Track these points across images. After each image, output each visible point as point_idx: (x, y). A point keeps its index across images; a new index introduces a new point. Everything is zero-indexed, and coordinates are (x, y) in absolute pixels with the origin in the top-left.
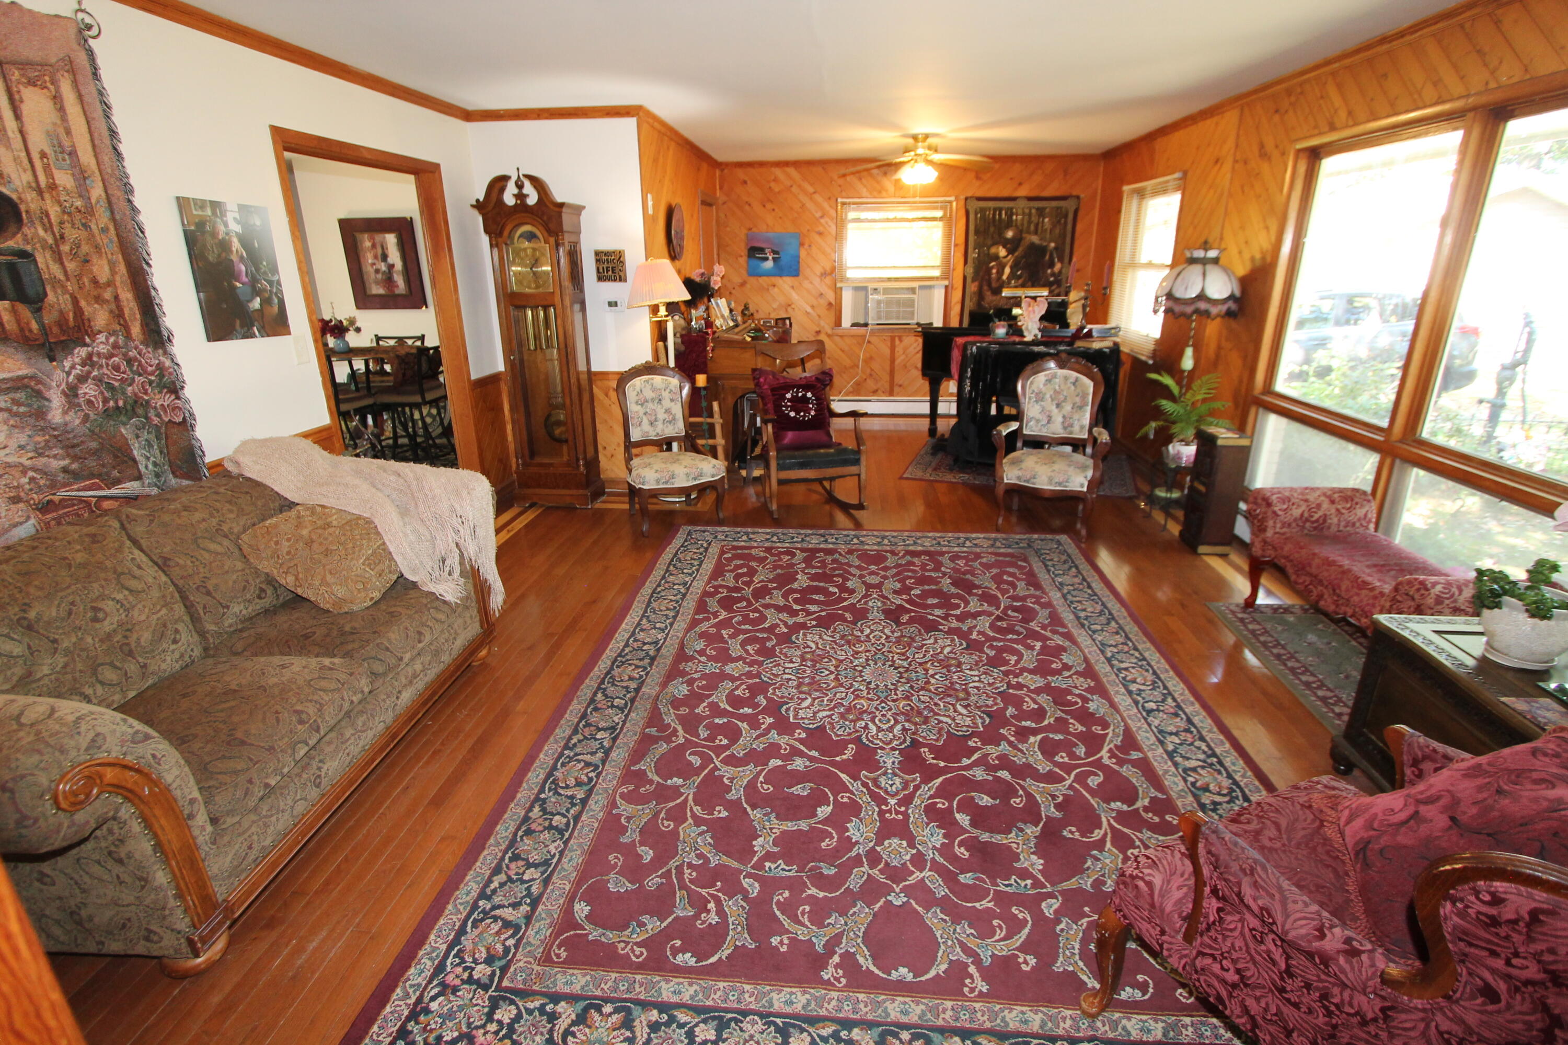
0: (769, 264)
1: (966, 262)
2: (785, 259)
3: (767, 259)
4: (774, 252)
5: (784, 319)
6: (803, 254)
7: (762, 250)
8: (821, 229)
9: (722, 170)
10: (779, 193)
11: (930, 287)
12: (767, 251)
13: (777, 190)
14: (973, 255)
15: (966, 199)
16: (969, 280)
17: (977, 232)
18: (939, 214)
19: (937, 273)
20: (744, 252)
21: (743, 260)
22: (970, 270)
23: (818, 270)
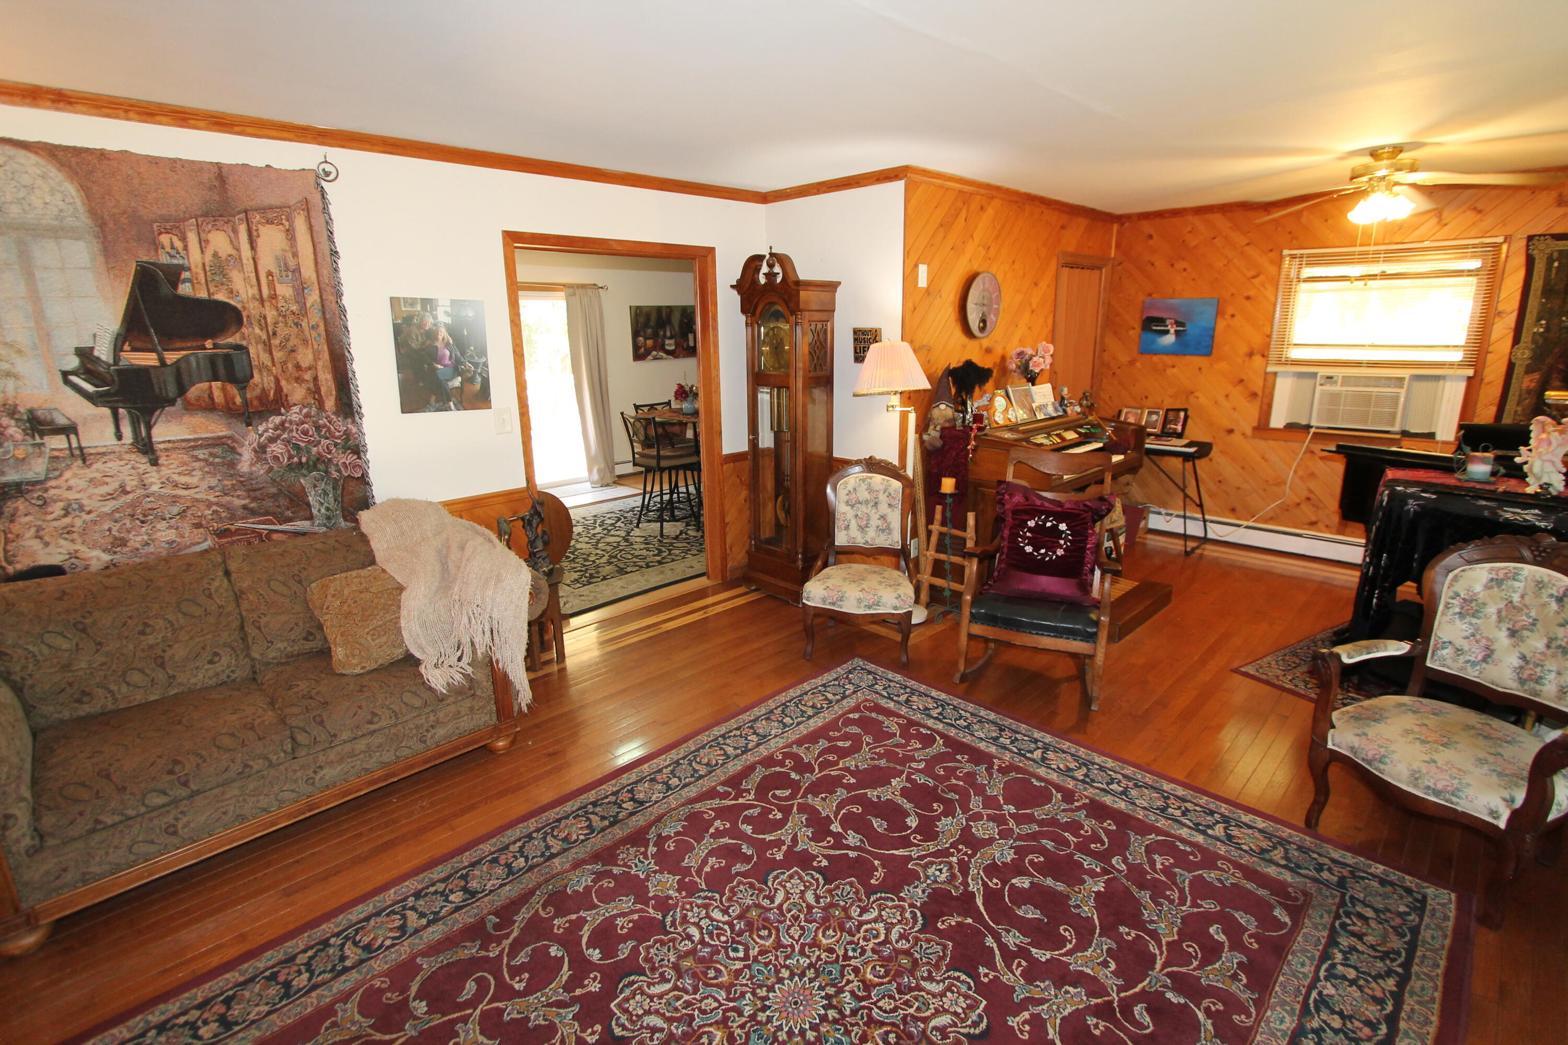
0: (1170, 339)
1: (1516, 340)
2: (1192, 330)
3: (1167, 332)
4: (1178, 324)
5: (1179, 410)
6: (1221, 325)
7: (1161, 321)
8: (1252, 293)
9: (1122, 224)
10: (1195, 247)
11: (1437, 378)
12: (1168, 322)
13: (1193, 244)
14: (1533, 328)
15: (1530, 238)
16: (1519, 370)
17: (1548, 291)
18: (1476, 264)
19: (1457, 356)
20: (1138, 325)
21: (1135, 333)
22: (1524, 354)
23: (1243, 349)
